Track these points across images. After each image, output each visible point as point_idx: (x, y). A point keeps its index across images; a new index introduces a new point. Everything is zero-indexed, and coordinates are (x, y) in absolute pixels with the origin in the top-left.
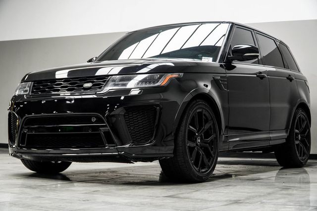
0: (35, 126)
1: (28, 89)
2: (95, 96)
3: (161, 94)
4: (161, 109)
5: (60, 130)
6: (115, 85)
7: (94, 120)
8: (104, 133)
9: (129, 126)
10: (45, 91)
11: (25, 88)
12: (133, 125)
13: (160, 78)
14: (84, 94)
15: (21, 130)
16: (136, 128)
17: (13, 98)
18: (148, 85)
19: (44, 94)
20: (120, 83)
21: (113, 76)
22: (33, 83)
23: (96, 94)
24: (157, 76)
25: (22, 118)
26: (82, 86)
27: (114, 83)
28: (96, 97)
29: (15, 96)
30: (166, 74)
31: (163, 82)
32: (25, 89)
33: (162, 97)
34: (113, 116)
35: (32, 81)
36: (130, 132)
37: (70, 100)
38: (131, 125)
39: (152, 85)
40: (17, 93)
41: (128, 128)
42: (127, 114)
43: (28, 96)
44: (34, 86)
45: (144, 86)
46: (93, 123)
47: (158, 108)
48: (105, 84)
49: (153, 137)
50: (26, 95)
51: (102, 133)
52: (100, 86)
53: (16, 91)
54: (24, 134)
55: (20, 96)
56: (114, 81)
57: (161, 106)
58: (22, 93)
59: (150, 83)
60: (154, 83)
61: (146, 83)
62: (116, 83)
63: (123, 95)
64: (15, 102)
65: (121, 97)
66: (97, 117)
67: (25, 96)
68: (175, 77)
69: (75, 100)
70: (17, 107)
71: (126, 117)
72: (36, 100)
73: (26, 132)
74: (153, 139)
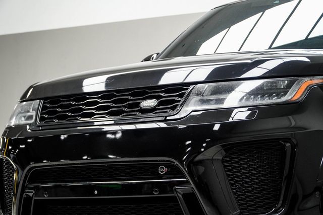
0: (50, 185)
1: (34, 113)
2: (163, 125)
3: (290, 117)
4: (293, 147)
5: (96, 192)
6: (203, 102)
7: (162, 170)
8: (184, 195)
9: (232, 182)
10: (65, 117)
11: (28, 111)
12: (240, 179)
13: (289, 86)
14: (141, 120)
15: (23, 191)
16: (246, 185)
17: (5, 132)
18: (266, 101)
19: (64, 122)
20: (213, 97)
21: (199, 85)
22: (42, 102)
23: (165, 120)
24: (283, 82)
25: (23, 169)
26: (138, 105)
27: (200, 97)
28: (165, 126)
29: (9, 128)
30: (300, 79)
31: (296, 93)
32: (29, 114)
33: (293, 124)
34: (201, 162)
35: (40, 99)
36: (235, 194)
37: (114, 133)
38: (236, 179)
39: (275, 100)
40: (13, 123)
41: (232, 185)
42: (228, 159)
43: (34, 128)
44: (44, 108)
45: (259, 101)
46: (161, 177)
47: (288, 145)
48: (182, 100)
49: (281, 202)
50: (30, 125)
51: (180, 196)
52: (172, 105)
53: (11, 118)
54: (29, 199)
55: (20, 128)
56: (199, 94)
57: (294, 140)
58: (23, 121)
59: (270, 96)
60: (278, 95)
61: (263, 96)
62: (205, 98)
63: (217, 121)
64: (10, 140)
65: (213, 125)
66: (169, 165)
67: (28, 127)
68: (317, 84)
69: (124, 132)
70: (14, 148)
71: (226, 164)
72: (49, 133)
73: (31, 194)
74: (279, 205)
